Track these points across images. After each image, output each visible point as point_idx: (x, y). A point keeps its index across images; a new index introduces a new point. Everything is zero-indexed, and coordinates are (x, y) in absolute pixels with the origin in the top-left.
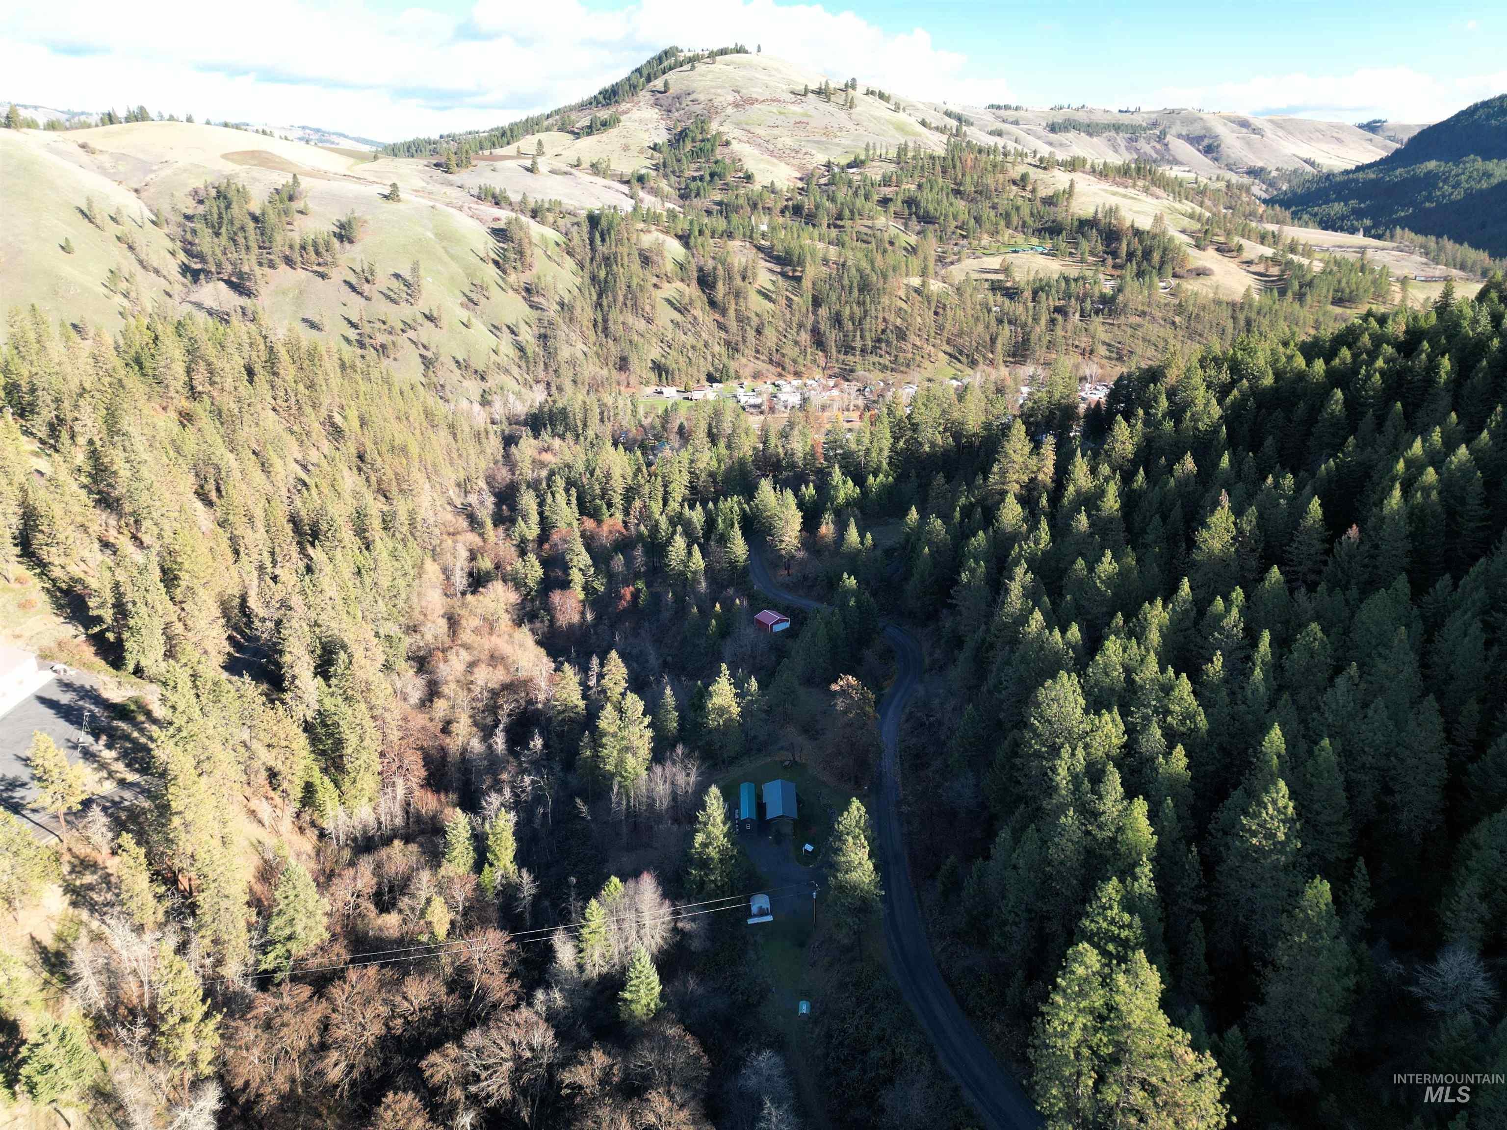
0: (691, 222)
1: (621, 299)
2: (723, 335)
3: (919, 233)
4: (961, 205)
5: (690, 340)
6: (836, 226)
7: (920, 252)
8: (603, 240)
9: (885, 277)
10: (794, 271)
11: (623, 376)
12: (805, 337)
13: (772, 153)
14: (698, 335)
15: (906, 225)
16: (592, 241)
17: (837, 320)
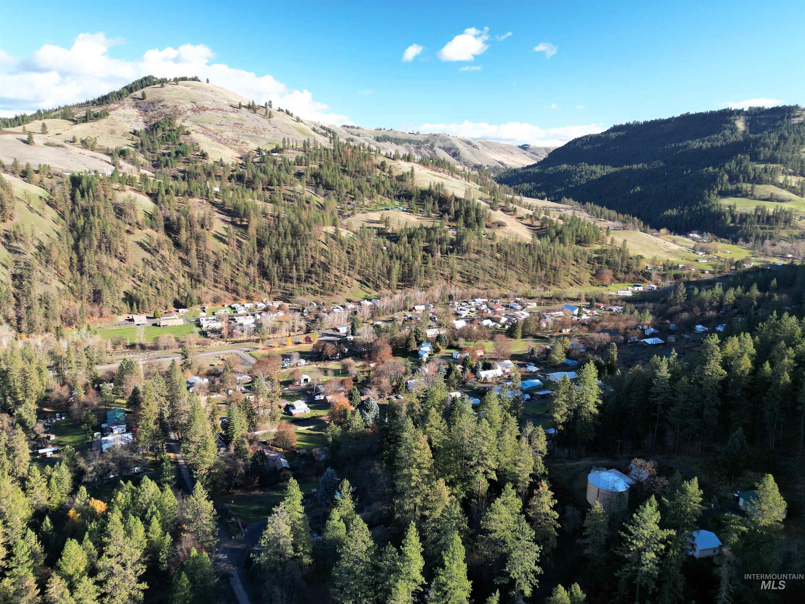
0: (160, 184)
1: (96, 243)
2: (187, 269)
3: (324, 196)
4: (347, 179)
5: (160, 274)
6: (268, 190)
7: (327, 208)
8: (83, 196)
9: (310, 227)
10: (242, 221)
11: (96, 309)
12: (253, 270)
13: (219, 141)
14: (165, 270)
15: (316, 192)
16: (73, 198)
17: (277, 257)
